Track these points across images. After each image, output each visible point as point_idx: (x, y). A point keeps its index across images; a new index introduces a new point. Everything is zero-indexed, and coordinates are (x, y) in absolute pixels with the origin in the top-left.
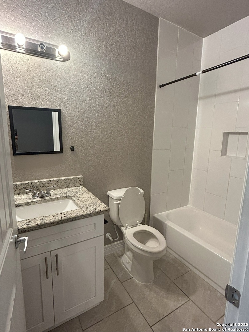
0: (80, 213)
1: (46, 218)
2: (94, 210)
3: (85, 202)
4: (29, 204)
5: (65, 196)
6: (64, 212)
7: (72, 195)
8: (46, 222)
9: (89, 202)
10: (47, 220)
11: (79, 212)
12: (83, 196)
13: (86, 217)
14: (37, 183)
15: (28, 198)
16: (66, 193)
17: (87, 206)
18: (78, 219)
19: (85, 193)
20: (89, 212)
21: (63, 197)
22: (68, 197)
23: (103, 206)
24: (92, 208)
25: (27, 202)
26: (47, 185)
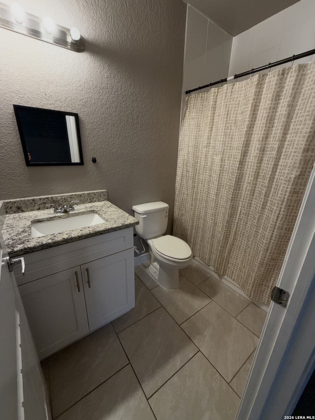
0: (109, 226)
1: (73, 232)
2: (123, 223)
3: (112, 216)
4: (52, 219)
5: (90, 211)
6: (91, 226)
7: (97, 210)
8: (73, 236)
9: (116, 216)
10: (74, 234)
11: (107, 226)
12: (109, 210)
13: (116, 230)
14: (58, 198)
15: (49, 213)
16: (91, 207)
17: (115, 219)
18: (107, 232)
19: (111, 207)
20: (119, 225)
21: (88, 211)
22: (93, 212)
23: (132, 219)
24: (120, 221)
25: (50, 218)
26: (69, 200)
